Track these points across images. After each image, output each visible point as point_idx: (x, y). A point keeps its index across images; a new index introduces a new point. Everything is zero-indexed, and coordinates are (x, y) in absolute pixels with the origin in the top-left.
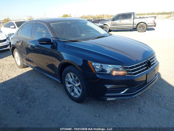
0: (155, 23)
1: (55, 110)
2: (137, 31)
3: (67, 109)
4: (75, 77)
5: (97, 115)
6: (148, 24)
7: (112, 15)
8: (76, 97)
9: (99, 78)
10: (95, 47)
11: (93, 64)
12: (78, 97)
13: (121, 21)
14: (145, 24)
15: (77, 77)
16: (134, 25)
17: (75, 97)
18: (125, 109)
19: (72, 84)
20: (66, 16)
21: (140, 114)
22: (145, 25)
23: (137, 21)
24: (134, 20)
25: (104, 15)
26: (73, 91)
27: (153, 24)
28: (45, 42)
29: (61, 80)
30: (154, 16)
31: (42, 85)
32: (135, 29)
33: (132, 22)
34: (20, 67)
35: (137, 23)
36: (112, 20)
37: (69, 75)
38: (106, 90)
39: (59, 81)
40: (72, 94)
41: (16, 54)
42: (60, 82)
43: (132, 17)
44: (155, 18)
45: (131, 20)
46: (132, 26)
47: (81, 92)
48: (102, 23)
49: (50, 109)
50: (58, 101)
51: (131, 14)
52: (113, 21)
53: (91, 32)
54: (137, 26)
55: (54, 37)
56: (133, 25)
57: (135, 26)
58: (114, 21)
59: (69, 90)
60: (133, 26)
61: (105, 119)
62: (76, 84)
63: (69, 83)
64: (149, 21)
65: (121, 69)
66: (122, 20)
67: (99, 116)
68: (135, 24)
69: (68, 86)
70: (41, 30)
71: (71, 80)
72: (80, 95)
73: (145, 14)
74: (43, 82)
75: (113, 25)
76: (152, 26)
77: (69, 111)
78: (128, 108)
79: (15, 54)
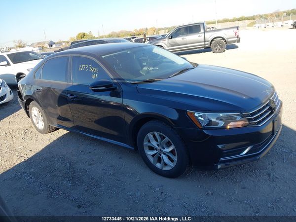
0: (238, 37)
1: (139, 194)
2: (211, 51)
3: (158, 189)
4: (163, 138)
5: (210, 193)
6: (228, 39)
7: (160, 28)
8: (166, 168)
9: (208, 135)
10: (187, 87)
11: (196, 115)
12: (171, 168)
13: (184, 37)
14: (224, 39)
15: (167, 138)
16: (206, 43)
17: (164, 169)
18: (247, 178)
19: (156, 150)
20: (84, 35)
21: (272, 182)
22: (224, 41)
23: (210, 36)
24: (206, 34)
25: (147, 29)
26: (160, 160)
27: (236, 39)
28: (104, 88)
29: (135, 146)
30: (237, 25)
31: (97, 157)
32: (208, 49)
33: (202, 38)
34: (43, 132)
35: (210, 39)
36: (169, 37)
37: (150, 136)
38: (221, 153)
39: (131, 148)
40: (158, 165)
41: (35, 111)
42: (133, 148)
43: (202, 31)
44: (238, 29)
45: (201, 35)
46: (203, 45)
47: (176, 160)
48: (153, 43)
49: (130, 193)
50: (137, 180)
51: (199, 25)
52: (171, 38)
53: (166, 63)
54: (211, 44)
55: (116, 78)
56: (204, 43)
57: (207, 45)
58: (173, 39)
59: (151, 159)
60: (205, 45)
61: (223, 197)
62: (164, 149)
63: (152, 148)
64: (228, 35)
65: (239, 118)
66: (187, 36)
67: (212, 194)
68: (208, 42)
69: (150, 153)
70: (86, 69)
71: (154, 144)
72: (174, 166)
73: (214, 23)
74: (95, 151)
75: (173, 46)
76: (235, 41)
77: (162, 193)
78: (251, 176)
79: (32, 111)
